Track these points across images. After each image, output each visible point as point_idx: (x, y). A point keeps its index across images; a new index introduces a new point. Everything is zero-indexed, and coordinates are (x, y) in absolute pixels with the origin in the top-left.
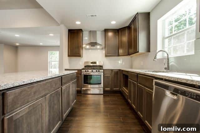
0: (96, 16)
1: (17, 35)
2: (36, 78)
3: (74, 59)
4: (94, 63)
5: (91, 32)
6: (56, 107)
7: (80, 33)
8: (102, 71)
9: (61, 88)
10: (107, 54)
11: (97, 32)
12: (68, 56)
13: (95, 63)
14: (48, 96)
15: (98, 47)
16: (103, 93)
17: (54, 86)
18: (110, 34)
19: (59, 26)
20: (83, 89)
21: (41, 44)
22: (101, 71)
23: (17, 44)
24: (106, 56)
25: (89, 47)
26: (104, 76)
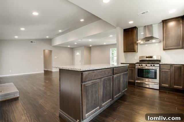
0: (147, 12)
1: (90, 40)
2: (95, 68)
3: (129, 54)
4: (149, 58)
5: (146, 27)
6: (108, 88)
7: (134, 30)
8: (158, 65)
9: (112, 76)
10: (166, 47)
11: (153, 25)
12: (124, 52)
13: (151, 57)
14: (102, 79)
15: (154, 41)
16: (158, 89)
17: (107, 74)
18: (172, 24)
19: (116, 29)
20: (136, 81)
21: (105, 44)
22: (156, 65)
23: (91, 46)
24: (164, 50)
25: (144, 42)
26: (160, 71)
